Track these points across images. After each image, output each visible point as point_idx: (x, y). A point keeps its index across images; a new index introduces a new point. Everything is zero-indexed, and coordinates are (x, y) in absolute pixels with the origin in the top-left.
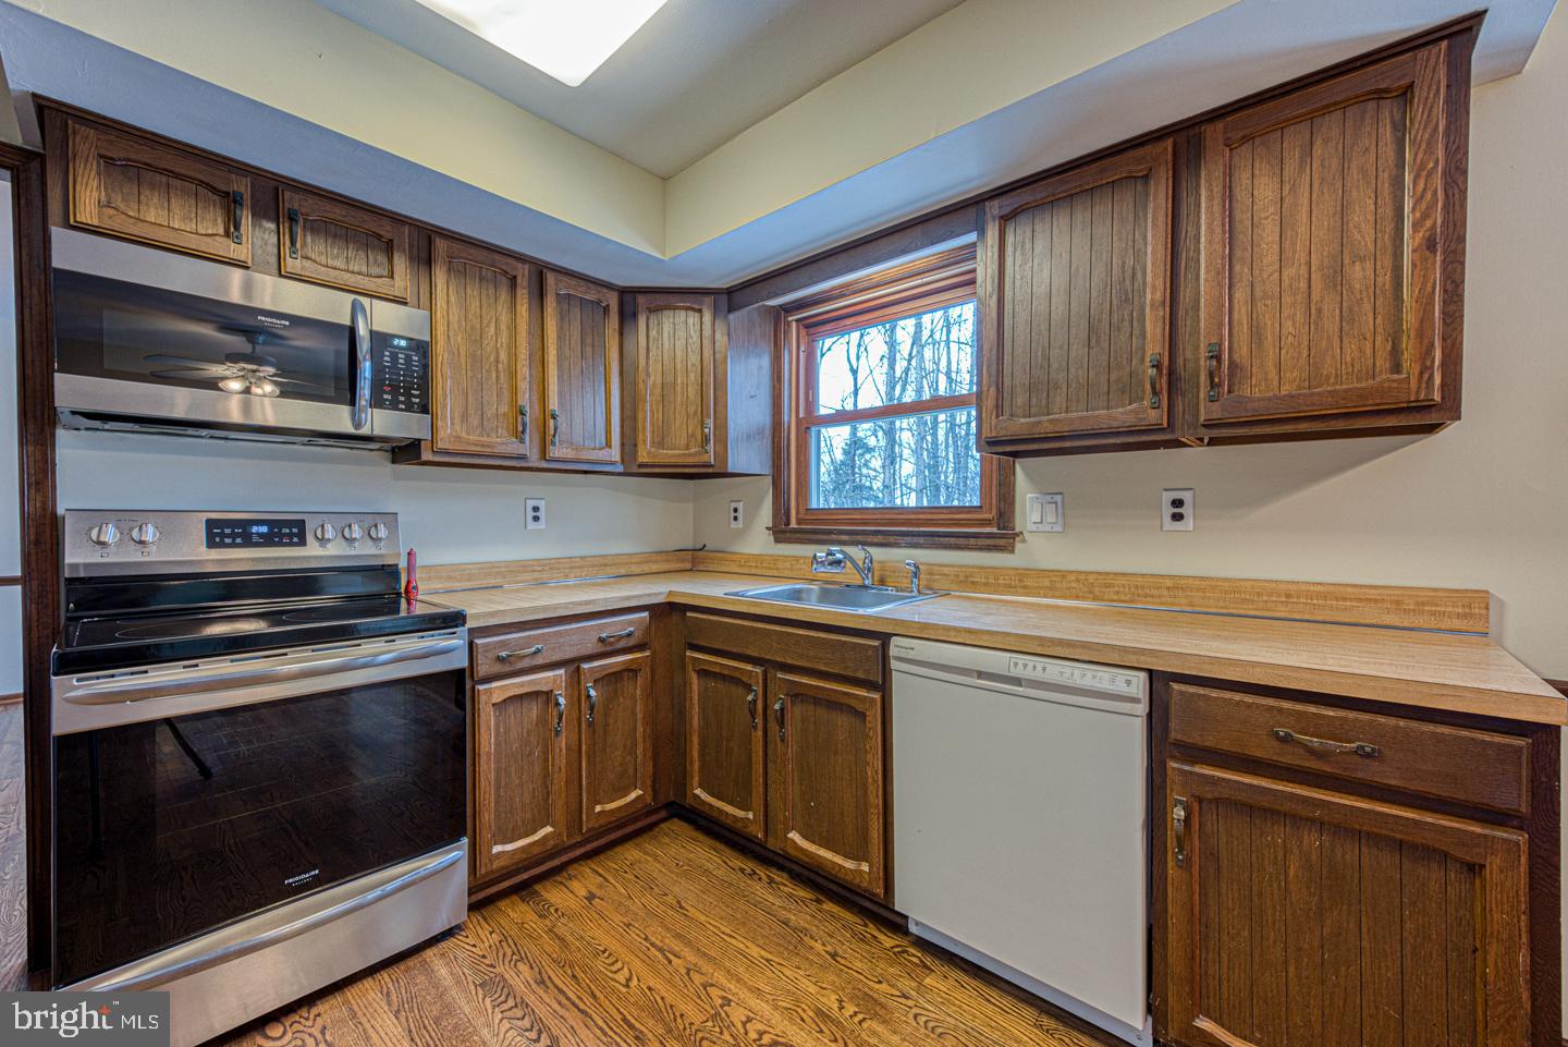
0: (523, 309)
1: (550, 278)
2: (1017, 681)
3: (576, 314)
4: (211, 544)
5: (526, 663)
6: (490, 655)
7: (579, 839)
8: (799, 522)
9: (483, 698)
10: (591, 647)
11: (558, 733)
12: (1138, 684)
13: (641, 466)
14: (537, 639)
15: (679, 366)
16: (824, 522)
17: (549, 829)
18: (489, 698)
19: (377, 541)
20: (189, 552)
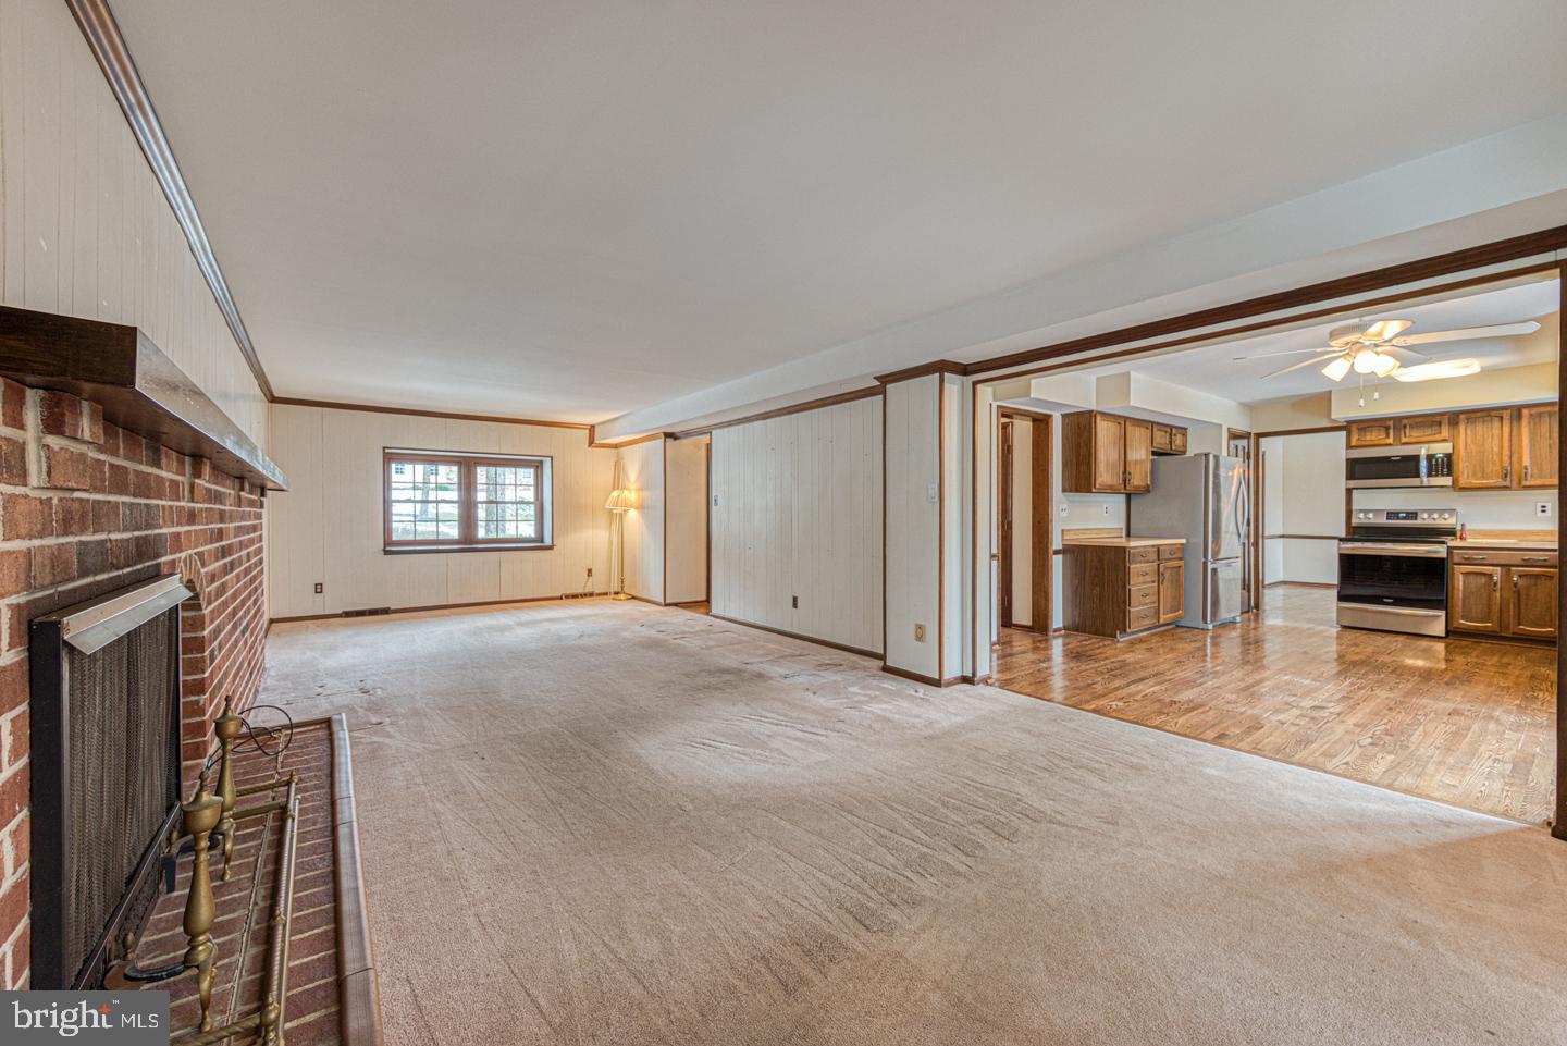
1: (1524, 411)
4: (1389, 519)
5: (1477, 562)
6: (1459, 556)
7: (1507, 635)
9: (1456, 570)
10: (1520, 562)
11: (1495, 591)
14: (1484, 554)
17: (1490, 624)
18: (1459, 571)
19: (1445, 519)
20: (1383, 521)
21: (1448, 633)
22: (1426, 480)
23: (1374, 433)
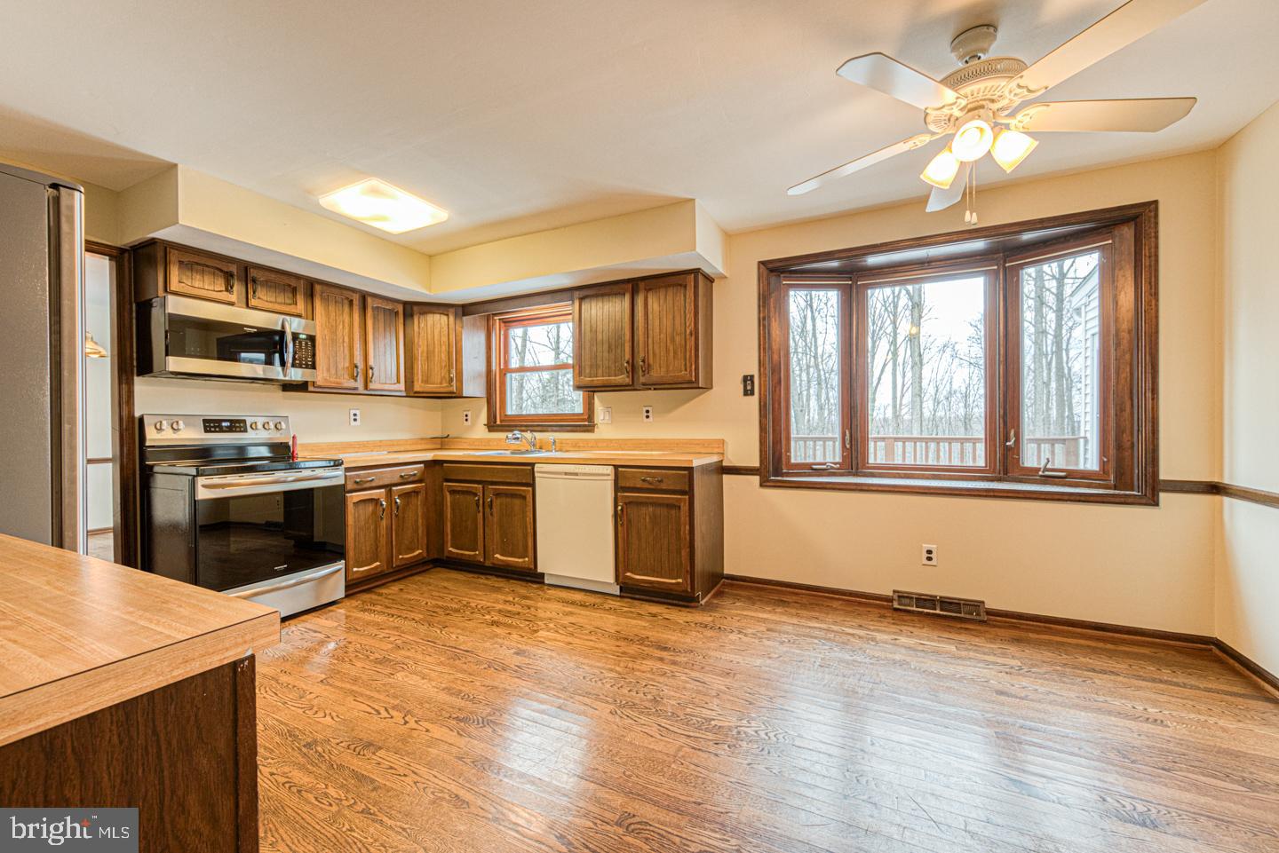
0: (356, 316)
1: (369, 300)
2: (576, 474)
3: (381, 317)
5: (368, 485)
6: (352, 480)
7: (391, 570)
8: (501, 421)
9: (349, 500)
10: (396, 479)
11: (382, 518)
12: (610, 470)
13: (416, 392)
14: (372, 474)
15: (436, 342)
16: (514, 421)
17: (378, 563)
18: (354, 497)
20: (197, 435)
21: (347, 590)
22: (293, 373)
23: (206, 278)
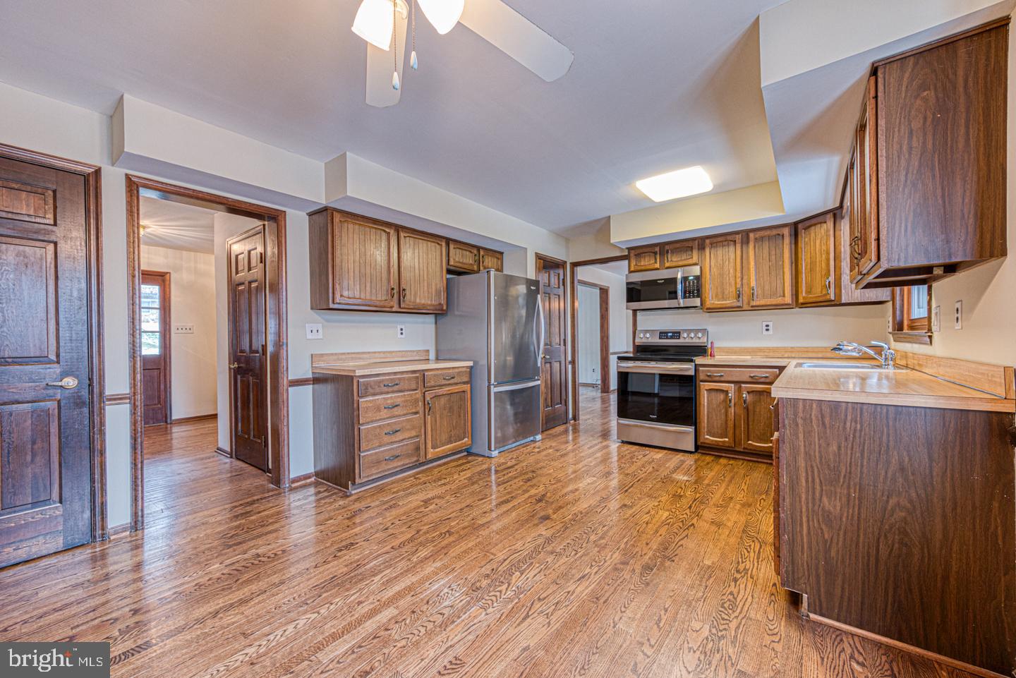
0: (739, 252)
1: (752, 235)
3: (765, 243)
4: (660, 338)
5: (717, 379)
6: (703, 373)
7: (739, 450)
8: (908, 328)
9: (702, 387)
10: (747, 379)
11: (730, 406)
13: (801, 304)
14: (722, 371)
17: (727, 440)
18: (704, 387)
19: (699, 338)
20: (656, 340)
21: (697, 447)
22: (682, 302)
23: (646, 259)
